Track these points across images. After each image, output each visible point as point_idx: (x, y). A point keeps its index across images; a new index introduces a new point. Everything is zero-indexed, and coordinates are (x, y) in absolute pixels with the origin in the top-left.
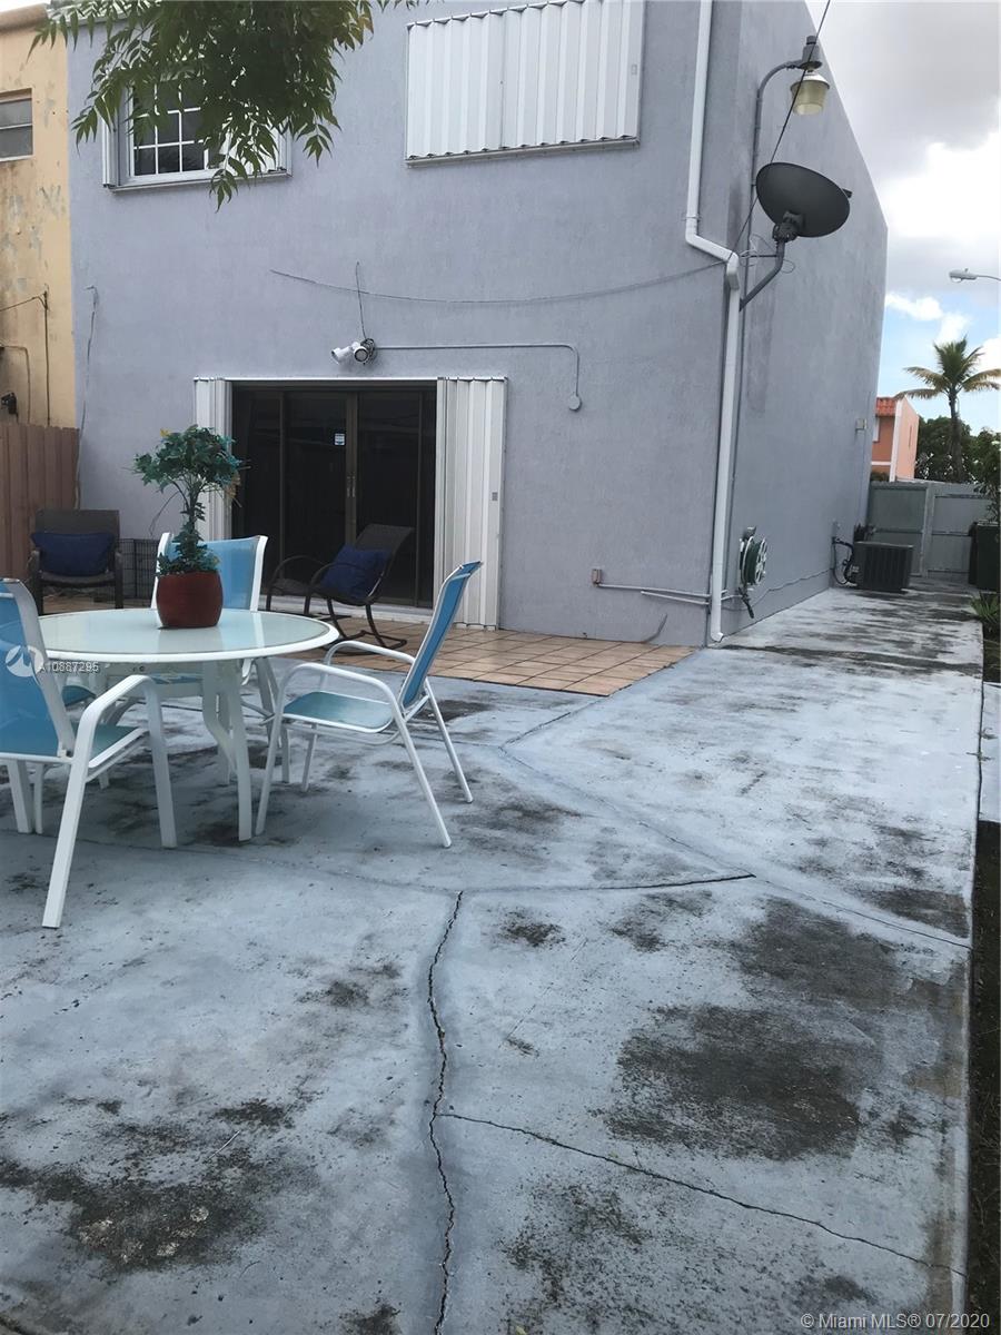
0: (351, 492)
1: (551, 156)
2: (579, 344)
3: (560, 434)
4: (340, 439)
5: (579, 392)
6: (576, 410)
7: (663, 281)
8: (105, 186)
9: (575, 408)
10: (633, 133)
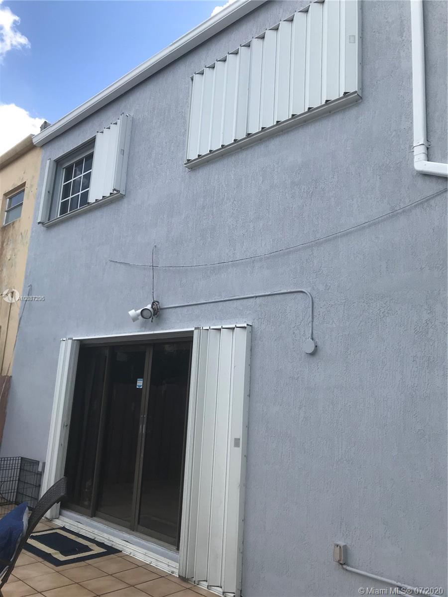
0: (142, 429)
1: (288, 132)
2: (313, 289)
3: (297, 379)
4: (140, 383)
5: (315, 336)
6: (313, 354)
7: (394, 215)
8: (39, 223)
9: (310, 352)
10: (354, 87)
